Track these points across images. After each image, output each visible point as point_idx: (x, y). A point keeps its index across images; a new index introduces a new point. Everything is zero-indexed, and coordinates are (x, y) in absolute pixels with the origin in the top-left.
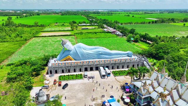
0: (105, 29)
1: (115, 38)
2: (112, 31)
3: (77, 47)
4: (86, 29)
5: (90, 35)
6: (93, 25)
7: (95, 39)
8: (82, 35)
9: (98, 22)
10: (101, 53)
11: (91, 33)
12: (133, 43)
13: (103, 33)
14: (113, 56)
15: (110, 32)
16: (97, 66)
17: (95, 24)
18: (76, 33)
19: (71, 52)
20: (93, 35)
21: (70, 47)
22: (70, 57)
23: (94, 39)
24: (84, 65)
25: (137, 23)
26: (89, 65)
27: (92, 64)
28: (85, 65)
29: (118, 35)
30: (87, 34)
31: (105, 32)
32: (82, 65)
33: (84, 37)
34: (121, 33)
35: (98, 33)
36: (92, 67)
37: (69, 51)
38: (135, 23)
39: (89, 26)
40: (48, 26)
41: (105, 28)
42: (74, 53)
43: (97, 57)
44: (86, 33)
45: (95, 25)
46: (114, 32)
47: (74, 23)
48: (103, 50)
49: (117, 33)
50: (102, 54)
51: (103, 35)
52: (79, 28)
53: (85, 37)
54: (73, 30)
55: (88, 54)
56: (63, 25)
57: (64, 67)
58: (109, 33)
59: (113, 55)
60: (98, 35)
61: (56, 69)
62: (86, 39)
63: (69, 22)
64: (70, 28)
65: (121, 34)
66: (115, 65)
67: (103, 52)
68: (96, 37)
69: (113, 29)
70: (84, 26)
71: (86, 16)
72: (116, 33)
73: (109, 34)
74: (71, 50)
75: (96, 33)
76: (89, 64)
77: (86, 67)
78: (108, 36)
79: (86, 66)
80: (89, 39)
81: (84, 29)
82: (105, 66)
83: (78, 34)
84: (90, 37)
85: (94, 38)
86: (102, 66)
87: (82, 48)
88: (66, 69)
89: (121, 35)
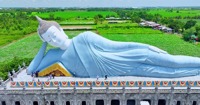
0: (143, 24)
1: (161, 35)
2: (153, 25)
3: (79, 42)
4: (115, 23)
5: (120, 30)
6: (124, 20)
7: (127, 35)
8: (107, 30)
9: (131, 16)
10: (144, 60)
11: (120, 27)
12: (197, 42)
13: (139, 28)
14: (179, 72)
15: (151, 27)
16: (132, 98)
17: (127, 18)
18: (99, 27)
19: (64, 55)
20: (123, 30)
21: (59, 41)
22: (59, 67)
23: (125, 36)
24: (94, 92)
25: (188, 18)
26: (107, 95)
27: (118, 92)
28: (99, 94)
29: (165, 31)
30: (116, 28)
31: (141, 27)
32: (89, 94)
33: (109, 32)
34: (170, 27)
35: (131, 27)
36: (115, 98)
37: (59, 50)
38: (185, 18)
39: (119, 20)
40: (67, 19)
41: (142, 22)
42: (70, 57)
43: (132, 70)
44: (113, 27)
45: (128, 20)
46: (157, 26)
47: (100, 17)
48: (151, 53)
49: (163, 28)
50: (145, 64)
51: (139, 30)
52: (105, 22)
53: (112, 32)
54: (96, 24)
55: (108, 62)
56: (85, 19)
57: (38, 95)
58: (148, 28)
59: (178, 68)
60: (132, 30)
61: (16, 99)
62: (113, 35)
63: (94, 16)
64: (93, 23)
65: (170, 29)
66: (186, 97)
67: (150, 59)
68: (128, 32)
69: (154, 23)
70: (112, 20)
71: (117, 11)
72: (160, 28)
73: (149, 30)
74: (62, 48)
75: (128, 28)
76: (110, 92)
77: (99, 99)
78: (148, 32)
79: (101, 95)
80: (117, 35)
81: (112, 23)
82: (154, 100)
83: (101, 29)
84: (119, 33)
85: (125, 34)
86: (148, 98)
87: (91, 45)
88: (45, 100)
89: (169, 31)
